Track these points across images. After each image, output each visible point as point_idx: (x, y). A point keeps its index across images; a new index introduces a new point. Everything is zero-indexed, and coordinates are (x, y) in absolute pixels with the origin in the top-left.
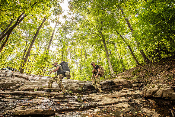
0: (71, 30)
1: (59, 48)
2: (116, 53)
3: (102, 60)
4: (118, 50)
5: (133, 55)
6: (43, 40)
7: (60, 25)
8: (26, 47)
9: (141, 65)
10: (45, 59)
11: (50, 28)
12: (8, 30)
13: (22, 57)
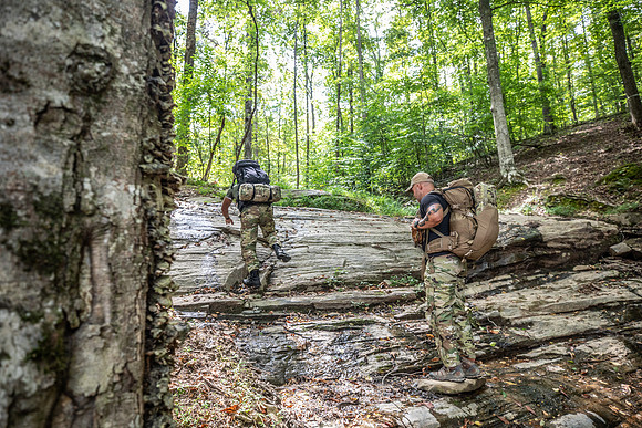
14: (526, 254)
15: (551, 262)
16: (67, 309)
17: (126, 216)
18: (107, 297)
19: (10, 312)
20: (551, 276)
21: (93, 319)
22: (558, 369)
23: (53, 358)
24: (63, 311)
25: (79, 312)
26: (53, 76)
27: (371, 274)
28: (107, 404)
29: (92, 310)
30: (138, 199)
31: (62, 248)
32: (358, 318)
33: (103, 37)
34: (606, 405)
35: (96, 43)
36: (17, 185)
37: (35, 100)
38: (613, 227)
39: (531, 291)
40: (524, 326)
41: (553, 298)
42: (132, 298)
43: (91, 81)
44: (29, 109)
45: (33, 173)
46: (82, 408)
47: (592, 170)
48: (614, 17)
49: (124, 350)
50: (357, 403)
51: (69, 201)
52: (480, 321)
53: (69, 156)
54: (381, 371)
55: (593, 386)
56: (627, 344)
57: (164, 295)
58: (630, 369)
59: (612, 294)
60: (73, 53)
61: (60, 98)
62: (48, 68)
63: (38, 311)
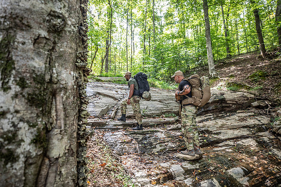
14: (219, 106)
15: (228, 109)
16: (47, 123)
17: (70, 84)
18: (62, 118)
19: (24, 123)
20: (228, 114)
21: (57, 127)
22: (230, 150)
23: (42, 142)
24: (45, 123)
25: (51, 124)
26: (41, 24)
27: (157, 112)
28: (63, 161)
29: (56, 123)
30: (75, 77)
31: (44, 97)
32: (152, 129)
33: (61, 8)
34: (248, 164)
35: (58, 11)
36: (27, 70)
37: (33, 34)
38: (253, 96)
39: (220, 120)
40: (217, 134)
41: (229, 123)
42: (72, 119)
43: (56, 27)
44: (31, 38)
45: (33, 65)
46: (53, 163)
47: (245, 73)
48: (256, 12)
49: (69, 140)
50: (152, 163)
51: (47, 77)
52: (200, 132)
53: (47, 58)
54: (161, 151)
55: (243, 157)
56: (256, 141)
57: (84, 118)
58: (257, 151)
59: (251, 122)
60: (49, 14)
61: (44, 33)
62: (39, 20)
63: (35, 123)
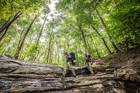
0: (57, 25)
1: (47, 39)
2: (93, 44)
3: (81, 50)
4: (94, 42)
5: (106, 45)
6: (35, 33)
7: (48, 21)
8: (20, 38)
9: (112, 54)
10: (36, 48)
11: (40, 24)
12: (7, 25)
13: (17, 46)
14: (87, 71)
